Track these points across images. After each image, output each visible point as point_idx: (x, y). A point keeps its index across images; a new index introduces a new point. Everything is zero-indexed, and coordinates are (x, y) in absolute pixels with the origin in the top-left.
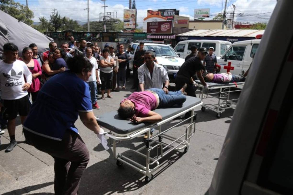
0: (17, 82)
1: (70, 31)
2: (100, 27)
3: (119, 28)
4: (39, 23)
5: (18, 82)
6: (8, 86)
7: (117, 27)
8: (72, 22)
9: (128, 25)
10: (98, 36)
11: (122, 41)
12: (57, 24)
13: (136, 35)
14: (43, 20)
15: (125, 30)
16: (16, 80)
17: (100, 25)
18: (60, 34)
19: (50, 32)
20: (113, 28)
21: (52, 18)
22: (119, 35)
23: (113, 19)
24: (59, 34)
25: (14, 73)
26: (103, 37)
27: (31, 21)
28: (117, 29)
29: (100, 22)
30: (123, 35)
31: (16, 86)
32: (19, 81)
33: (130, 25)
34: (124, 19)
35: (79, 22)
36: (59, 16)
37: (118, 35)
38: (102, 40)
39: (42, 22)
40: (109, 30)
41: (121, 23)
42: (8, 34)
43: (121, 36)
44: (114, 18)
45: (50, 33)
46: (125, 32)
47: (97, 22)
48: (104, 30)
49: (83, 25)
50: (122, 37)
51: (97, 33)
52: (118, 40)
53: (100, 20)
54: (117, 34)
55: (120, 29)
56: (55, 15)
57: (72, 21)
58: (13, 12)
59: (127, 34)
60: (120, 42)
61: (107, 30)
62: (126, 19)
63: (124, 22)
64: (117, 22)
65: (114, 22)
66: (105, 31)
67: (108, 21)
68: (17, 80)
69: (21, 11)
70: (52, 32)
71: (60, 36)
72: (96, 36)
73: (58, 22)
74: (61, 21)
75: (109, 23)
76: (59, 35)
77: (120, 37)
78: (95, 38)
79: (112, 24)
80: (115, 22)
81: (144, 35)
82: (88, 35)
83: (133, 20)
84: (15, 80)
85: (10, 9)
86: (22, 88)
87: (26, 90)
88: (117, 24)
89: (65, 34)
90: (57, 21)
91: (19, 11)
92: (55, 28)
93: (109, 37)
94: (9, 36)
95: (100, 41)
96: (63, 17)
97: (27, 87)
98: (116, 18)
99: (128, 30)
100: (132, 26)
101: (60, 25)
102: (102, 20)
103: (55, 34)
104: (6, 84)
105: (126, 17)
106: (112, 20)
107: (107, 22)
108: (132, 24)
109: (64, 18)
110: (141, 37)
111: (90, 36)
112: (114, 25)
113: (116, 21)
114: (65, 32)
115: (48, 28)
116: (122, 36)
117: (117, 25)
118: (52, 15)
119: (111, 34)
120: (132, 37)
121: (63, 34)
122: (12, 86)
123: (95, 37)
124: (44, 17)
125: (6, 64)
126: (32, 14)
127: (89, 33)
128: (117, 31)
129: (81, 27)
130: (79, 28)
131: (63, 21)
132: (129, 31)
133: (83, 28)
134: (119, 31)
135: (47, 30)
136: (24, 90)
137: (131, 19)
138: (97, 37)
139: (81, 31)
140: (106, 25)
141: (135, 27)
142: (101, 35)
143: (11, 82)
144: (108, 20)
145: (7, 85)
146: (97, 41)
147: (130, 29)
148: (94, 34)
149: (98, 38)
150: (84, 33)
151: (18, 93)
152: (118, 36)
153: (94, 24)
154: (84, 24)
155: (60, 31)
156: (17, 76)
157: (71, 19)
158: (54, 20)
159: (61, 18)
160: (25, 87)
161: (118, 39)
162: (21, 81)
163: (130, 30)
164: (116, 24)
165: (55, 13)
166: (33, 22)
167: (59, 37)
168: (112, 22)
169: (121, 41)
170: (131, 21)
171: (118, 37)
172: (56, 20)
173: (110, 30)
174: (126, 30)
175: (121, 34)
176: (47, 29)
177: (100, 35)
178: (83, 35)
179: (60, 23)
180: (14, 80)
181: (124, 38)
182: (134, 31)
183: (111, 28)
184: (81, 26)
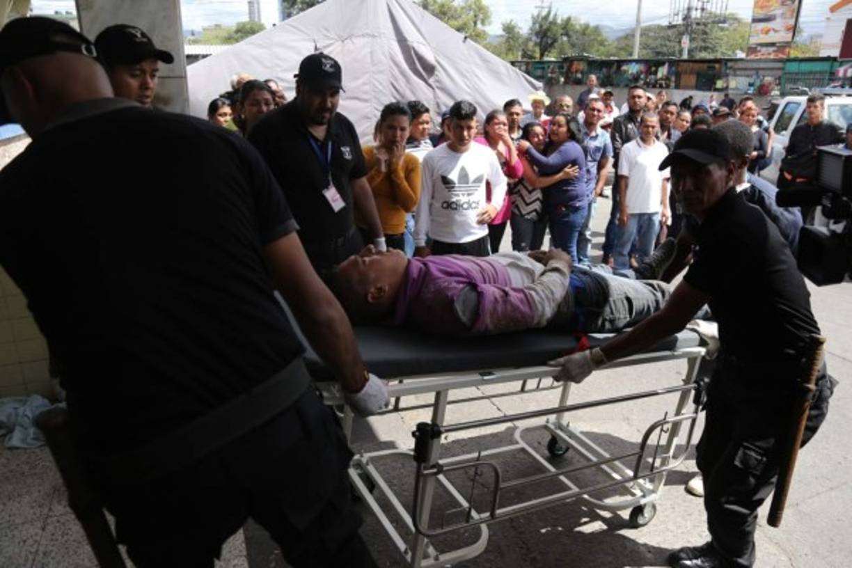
0: (467, 201)
1: (581, 59)
2: (668, 43)
3: (731, 42)
4: (501, 36)
5: (469, 201)
6: (447, 208)
7: (725, 39)
8: (587, 32)
9: (767, 32)
10: (663, 71)
11: (739, 87)
12: (548, 37)
13: (793, 67)
14: (509, 29)
15: (752, 50)
16: (465, 196)
17: (669, 36)
18: (552, 66)
19: (525, 60)
20: (708, 45)
21: (534, 23)
22: (731, 68)
23: (716, 16)
24: (549, 67)
25: (464, 176)
26: (678, 75)
27: (484, 31)
28: (724, 48)
29: (671, 27)
30: (745, 69)
31: (464, 211)
32: (472, 198)
33: (772, 33)
34: (754, 12)
35: (607, 30)
36: (556, 15)
37: (727, 68)
38: (673, 85)
39: (507, 35)
40: (698, 53)
41: (739, 28)
42: (437, 75)
43: (738, 73)
44: (718, 12)
45: (527, 64)
46: (752, 57)
47: (661, 28)
48: (681, 52)
49: (618, 39)
50: (741, 76)
51: (661, 64)
52: (725, 85)
53: (671, 19)
54: (726, 64)
55: (733, 48)
56: (544, 13)
57: (587, 26)
58: (444, 14)
59: (762, 65)
60: (733, 89)
61: (690, 51)
62: (761, 14)
63: (754, 25)
64: (726, 25)
65: (716, 25)
66: (685, 56)
67: (697, 21)
68: (469, 195)
69: (462, 8)
70: (533, 60)
71: (552, 73)
72: (656, 73)
73: (549, 34)
74: (557, 31)
75: (702, 27)
76: (550, 70)
77: (735, 75)
78: (653, 77)
79: (708, 31)
80: (720, 25)
81: (825, 66)
82: (633, 69)
83: (788, 14)
84: (463, 195)
85: (439, 7)
86: (478, 216)
87: (484, 224)
88: (727, 30)
89: (566, 66)
90: (548, 30)
91: (459, 9)
92: (541, 50)
93: (699, 75)
94: (437, 78)
95: (668, 87)
96: (565, 17)
97: (489, 215)
98: (723, 12)
99: (764, 50)
100: (782, 36)
101: (555, 41)
102: (678, 20)
103: (541, 66)
104: (444, 202)
105: (762, 8)
106: (710, 21)
107: (694, 26)
108: (783, 29)
109: (569, 19)
110: (810, 73)
111: (637, 72)
112: (716, 33)
113: (724, 22)
114: (566, 60)
115: (523, 50)
116: (742, 72)
117: (727, 33)
118: (535, 12)
119: (705, 66)
120: (779, 73)
121: (561, 67)
122: (456, 209)
123: (651, 74)
124: (512, 20)
125: (453, 153)
126: (489, 14)
127: (637, 61)
128: (723, 53)
129: (609, 45)
130: (604, 46)
131: (563, 29)
132: (766, 53)
133: (616, 47)
134: (730, 53)
135: (518, 56)
136: (481, 222)
137: (778, 12)
138: (660, 75)
139: (612, 58)
140: (691, 35)
141: (790, 40)
142: (674, 69)
143: (454, 199)
144: (696, 19)
145: (445, 205)
146: (658, 86)
147: (773, 44)
148: (651, 65)
149: (661, 79)
150: (620, 63)
151: (466, 229)
152: (728, 71)
153: (652, 34)
154: (621, 34)
155: (553, 59)
156: (470, 185)
157: (582, 22)
158: (541, 26)
159: (559, 21)
160: (484, 214)
161: (727, 82)
162: (476, 200)
163: (771, 49)
164: (722, 29)
165: (543, 8)
166: (488, 35)
167: (550, 75)
168: (709, 26)
169: (737, 89)
170: (779, 20)
171: (727, 75)
172: (545, 27)
173: (700, 51)
174: (756, 48)
175: (740, 65)
176: (520, 53)
177: (670, 67)
178: (619, 67)
179: (555, 35)
180: (461, 196)
181: (748, 76)
182: (783, 53)
183: (703, 44)
184: (610, 42)
